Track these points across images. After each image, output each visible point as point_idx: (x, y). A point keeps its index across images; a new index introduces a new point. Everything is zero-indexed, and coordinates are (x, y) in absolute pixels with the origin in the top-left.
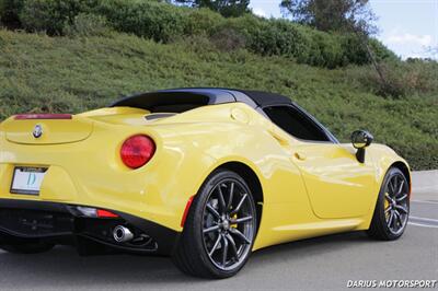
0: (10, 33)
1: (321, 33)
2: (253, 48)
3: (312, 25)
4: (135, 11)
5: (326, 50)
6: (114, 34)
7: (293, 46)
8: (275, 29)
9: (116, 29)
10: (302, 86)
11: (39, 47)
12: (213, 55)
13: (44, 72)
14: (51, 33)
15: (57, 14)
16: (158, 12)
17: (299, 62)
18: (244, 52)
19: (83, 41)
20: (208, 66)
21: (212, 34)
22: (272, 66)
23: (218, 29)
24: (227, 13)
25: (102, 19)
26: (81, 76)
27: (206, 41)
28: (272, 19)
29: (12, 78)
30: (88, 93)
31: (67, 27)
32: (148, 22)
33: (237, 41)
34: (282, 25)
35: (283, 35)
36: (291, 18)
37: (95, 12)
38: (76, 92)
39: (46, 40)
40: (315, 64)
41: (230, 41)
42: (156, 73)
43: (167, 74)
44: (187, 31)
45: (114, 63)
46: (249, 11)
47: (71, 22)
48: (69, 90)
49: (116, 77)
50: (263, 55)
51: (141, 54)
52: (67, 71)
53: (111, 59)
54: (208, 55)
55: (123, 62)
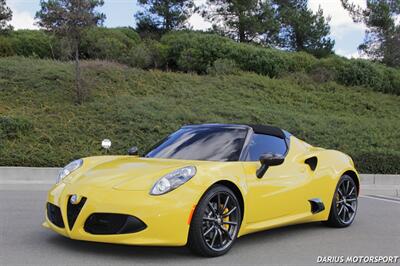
0: (173, 74)
1: (389, 68)
2: (340, 81)
3: (383, 62)
4: (255, 56)
5: (395, 81)
6: (241, 72)
7: (370, 79)
8: (355, 66)
9: (242, 68)
10: (380, 109)
11: (194, 83)
12: (312, 86)
13: (200, 101)
14: (199, 73)
15: (202, 60)
16: (271, 56)
17: (375, 90)
18: (334, 84)
19: (221, 78)
20: (309, 94)
21: (309, 71)
22: (356, 94)
23: (314, 67)
24: (318, 55)
25: (233, 62)
26: (224, 103)
27: (306, 76)
28: (353, 59)
29: (181, 105)
30: (230, 115)
31: (209, 68)
32: (264, 64)
33: (328, 76)
34: (360, 63)
35: (361, 71)
36: (366, 57)
37: (228, 58)
38: (223, 115)
39: (197, 78)
40: (386, 92)
41: (323, 77)
42: (273, 100)
43: (281, 100)
44: (292, 69)
45: (245, 93)
46: (333, 53)
47: (212, 65)
48: (217, 113)
49: (247, 104)
50: (347, 85)
51: (262, 87)
52: (214, 100)
53: (242, 91)
54: (307, 86)
55: (250, 92)
